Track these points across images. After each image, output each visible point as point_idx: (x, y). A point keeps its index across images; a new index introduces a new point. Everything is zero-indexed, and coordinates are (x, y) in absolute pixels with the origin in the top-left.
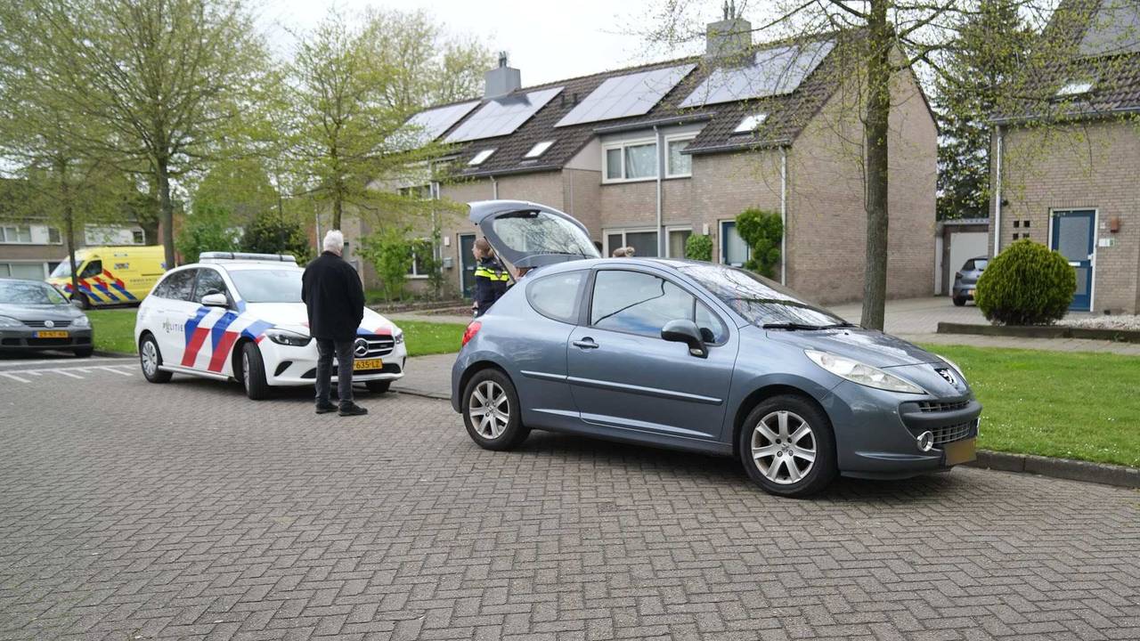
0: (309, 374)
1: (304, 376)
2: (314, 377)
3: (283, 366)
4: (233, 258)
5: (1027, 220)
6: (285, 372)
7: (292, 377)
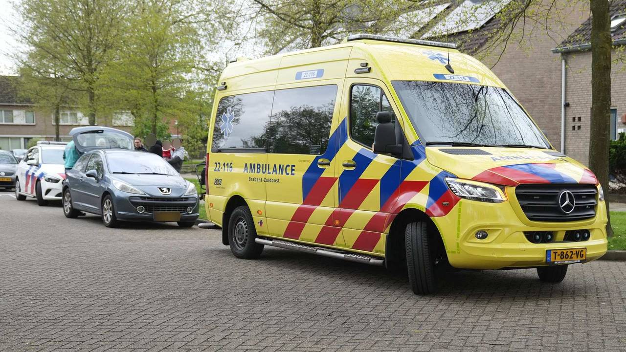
0: (58, 195)
1: (56, 196)
2: (61, 196)
3: (48, 191)
4: (49, 144)
5: (579, 116)
6: (48, 194)
7: (51, 196)
